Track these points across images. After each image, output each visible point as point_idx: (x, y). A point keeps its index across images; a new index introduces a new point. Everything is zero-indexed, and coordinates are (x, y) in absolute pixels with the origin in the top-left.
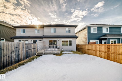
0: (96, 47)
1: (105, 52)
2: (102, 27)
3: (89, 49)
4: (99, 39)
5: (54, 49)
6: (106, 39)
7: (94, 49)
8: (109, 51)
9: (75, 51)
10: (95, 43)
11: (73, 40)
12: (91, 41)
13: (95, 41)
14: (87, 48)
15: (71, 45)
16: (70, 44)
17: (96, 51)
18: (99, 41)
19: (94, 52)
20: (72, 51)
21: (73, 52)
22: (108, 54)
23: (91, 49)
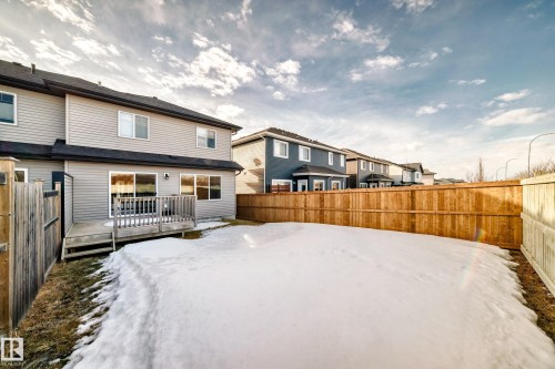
0: (296, 201)
1: (316, 210)
2: (297, 144)
3: (278, 205)
4: (291, 177)
5: (140, 218)
6: (306, 177)
7: (291, 205)
8: (322, 206)
9: (234, 217)
10: (287, 188)
11: (224, 177)
12: (275, 182)
13: (282, 182)
14: (270, 205)
15: (219, 197)
16: (216, 194)
17: (296, 209)
18: (291, 181)
19: (292, 211)
20: (223, 220)
21: (229, 221)
22: (322, 212)
23: (283, 205)
